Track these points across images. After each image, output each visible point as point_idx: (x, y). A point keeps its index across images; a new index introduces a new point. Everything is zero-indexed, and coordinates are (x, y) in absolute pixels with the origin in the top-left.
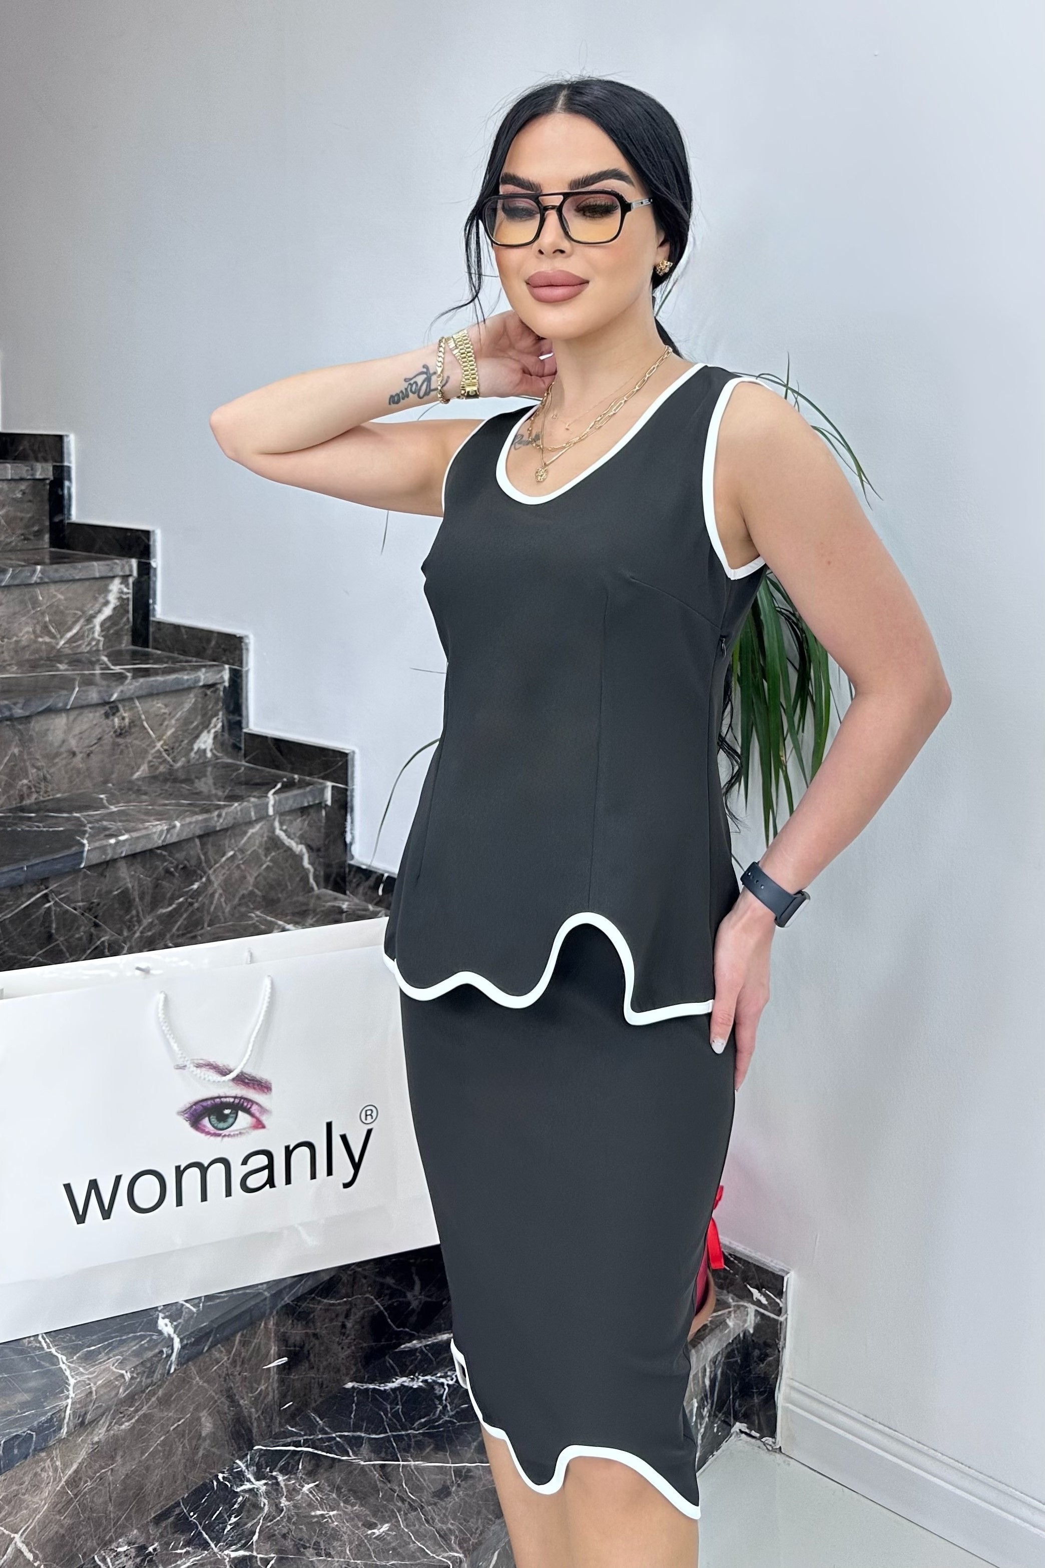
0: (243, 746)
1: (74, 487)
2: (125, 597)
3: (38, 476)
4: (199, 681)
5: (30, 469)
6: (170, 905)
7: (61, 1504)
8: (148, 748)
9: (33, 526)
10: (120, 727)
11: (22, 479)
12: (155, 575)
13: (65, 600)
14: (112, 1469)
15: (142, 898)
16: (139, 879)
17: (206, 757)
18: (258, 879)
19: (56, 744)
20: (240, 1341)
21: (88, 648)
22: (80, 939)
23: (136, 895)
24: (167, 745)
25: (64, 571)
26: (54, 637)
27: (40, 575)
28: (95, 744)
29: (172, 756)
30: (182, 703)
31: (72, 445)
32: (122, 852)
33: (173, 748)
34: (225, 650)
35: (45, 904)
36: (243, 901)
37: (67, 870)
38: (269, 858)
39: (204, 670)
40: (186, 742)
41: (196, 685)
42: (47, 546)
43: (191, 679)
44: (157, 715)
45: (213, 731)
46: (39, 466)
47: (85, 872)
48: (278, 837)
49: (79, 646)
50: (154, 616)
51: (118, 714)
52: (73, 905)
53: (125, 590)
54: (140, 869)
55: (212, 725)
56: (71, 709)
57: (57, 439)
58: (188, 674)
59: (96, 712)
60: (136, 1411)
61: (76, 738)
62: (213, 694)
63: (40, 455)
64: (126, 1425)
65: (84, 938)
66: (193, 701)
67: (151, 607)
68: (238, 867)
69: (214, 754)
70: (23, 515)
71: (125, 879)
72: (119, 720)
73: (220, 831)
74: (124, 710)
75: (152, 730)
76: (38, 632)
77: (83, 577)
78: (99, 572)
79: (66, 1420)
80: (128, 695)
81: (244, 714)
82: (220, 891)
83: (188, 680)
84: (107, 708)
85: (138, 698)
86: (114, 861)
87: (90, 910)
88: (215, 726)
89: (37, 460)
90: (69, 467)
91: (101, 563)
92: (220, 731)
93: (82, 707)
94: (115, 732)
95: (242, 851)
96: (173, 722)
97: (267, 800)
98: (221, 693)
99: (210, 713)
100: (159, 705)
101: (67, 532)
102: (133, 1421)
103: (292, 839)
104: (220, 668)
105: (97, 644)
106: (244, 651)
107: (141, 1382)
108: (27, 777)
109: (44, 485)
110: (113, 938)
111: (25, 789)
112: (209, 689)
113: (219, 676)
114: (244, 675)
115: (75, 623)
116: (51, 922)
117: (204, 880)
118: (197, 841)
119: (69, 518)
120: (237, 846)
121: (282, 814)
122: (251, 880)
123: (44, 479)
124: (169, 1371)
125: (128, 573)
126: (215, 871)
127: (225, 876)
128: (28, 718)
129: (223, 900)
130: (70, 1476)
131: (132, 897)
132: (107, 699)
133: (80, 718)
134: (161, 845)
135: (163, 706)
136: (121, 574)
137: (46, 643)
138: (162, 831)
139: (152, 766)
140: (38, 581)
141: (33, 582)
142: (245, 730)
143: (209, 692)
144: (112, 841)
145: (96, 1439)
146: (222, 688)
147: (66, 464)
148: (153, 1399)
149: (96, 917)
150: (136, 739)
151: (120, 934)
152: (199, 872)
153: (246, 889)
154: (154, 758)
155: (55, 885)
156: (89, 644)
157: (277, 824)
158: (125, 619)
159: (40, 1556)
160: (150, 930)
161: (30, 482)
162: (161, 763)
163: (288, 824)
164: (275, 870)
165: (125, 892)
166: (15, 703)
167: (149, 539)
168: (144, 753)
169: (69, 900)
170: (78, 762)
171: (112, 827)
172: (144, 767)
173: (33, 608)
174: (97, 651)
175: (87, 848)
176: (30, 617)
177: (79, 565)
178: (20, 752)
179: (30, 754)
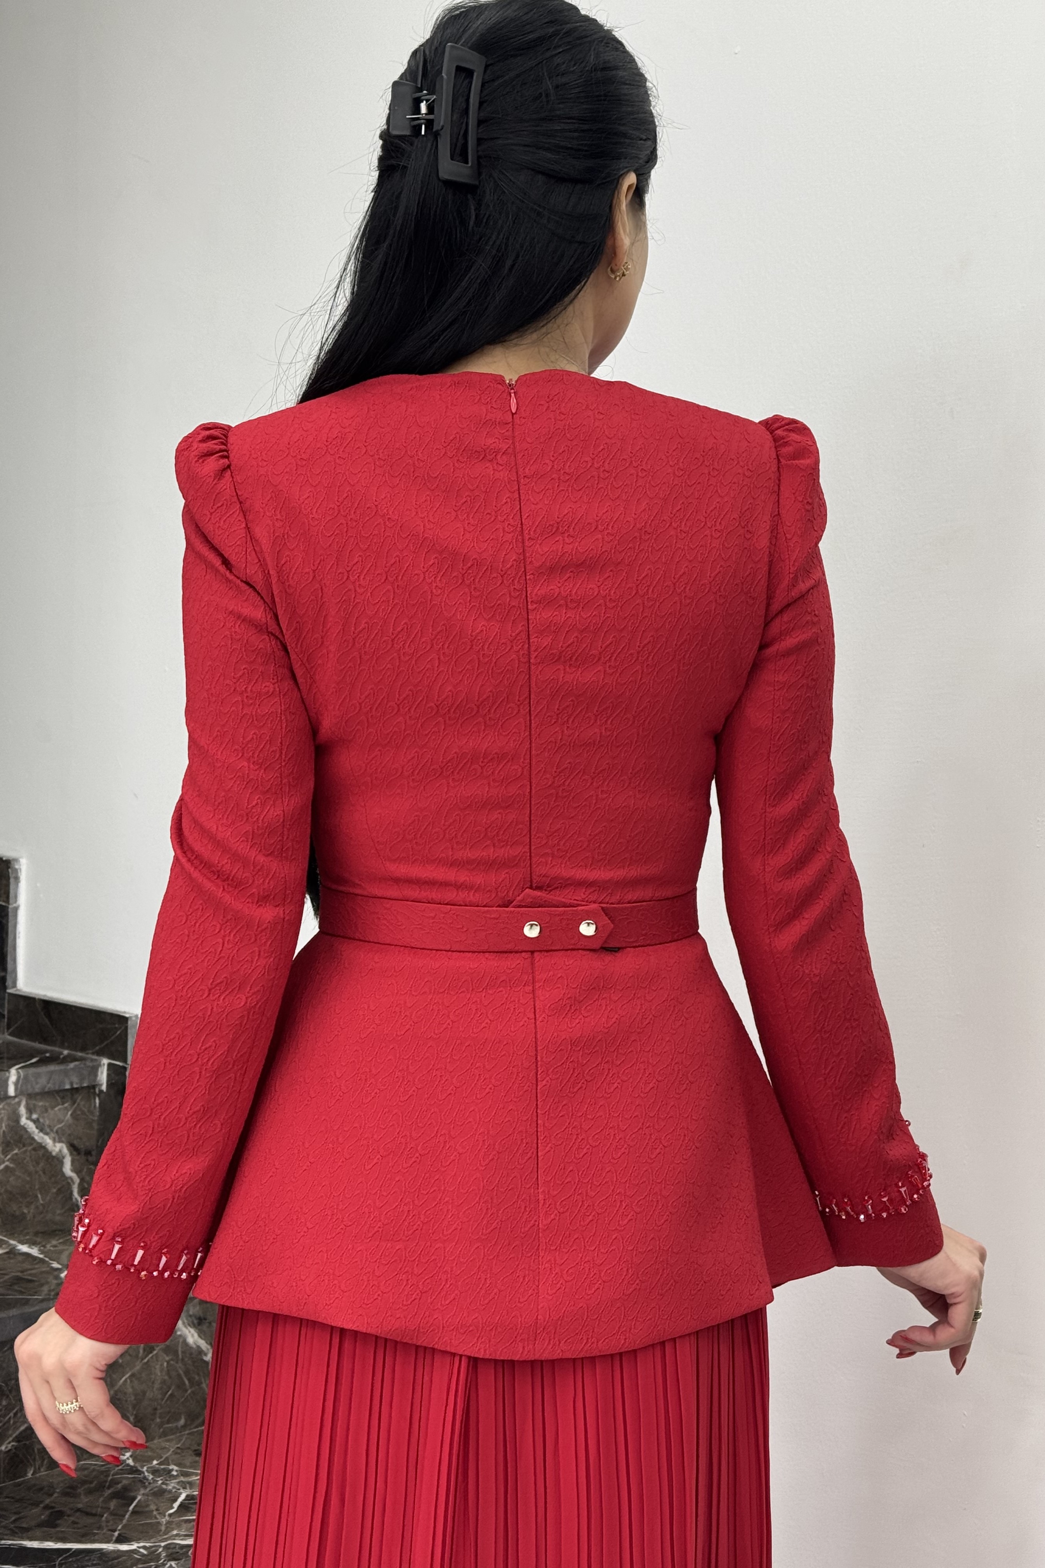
0: (6, 1013)
38: (9, 1157)
48: (24, 1129)
81: (9, 966)
97: (7, 1074)
103: (47, 1134)
106: (12, 881)
114: (10, 914)
121: (30, 1096)
142: (10, 990)
157: (23, 1110)
163: (38, 1110)
164: (17, 1173)
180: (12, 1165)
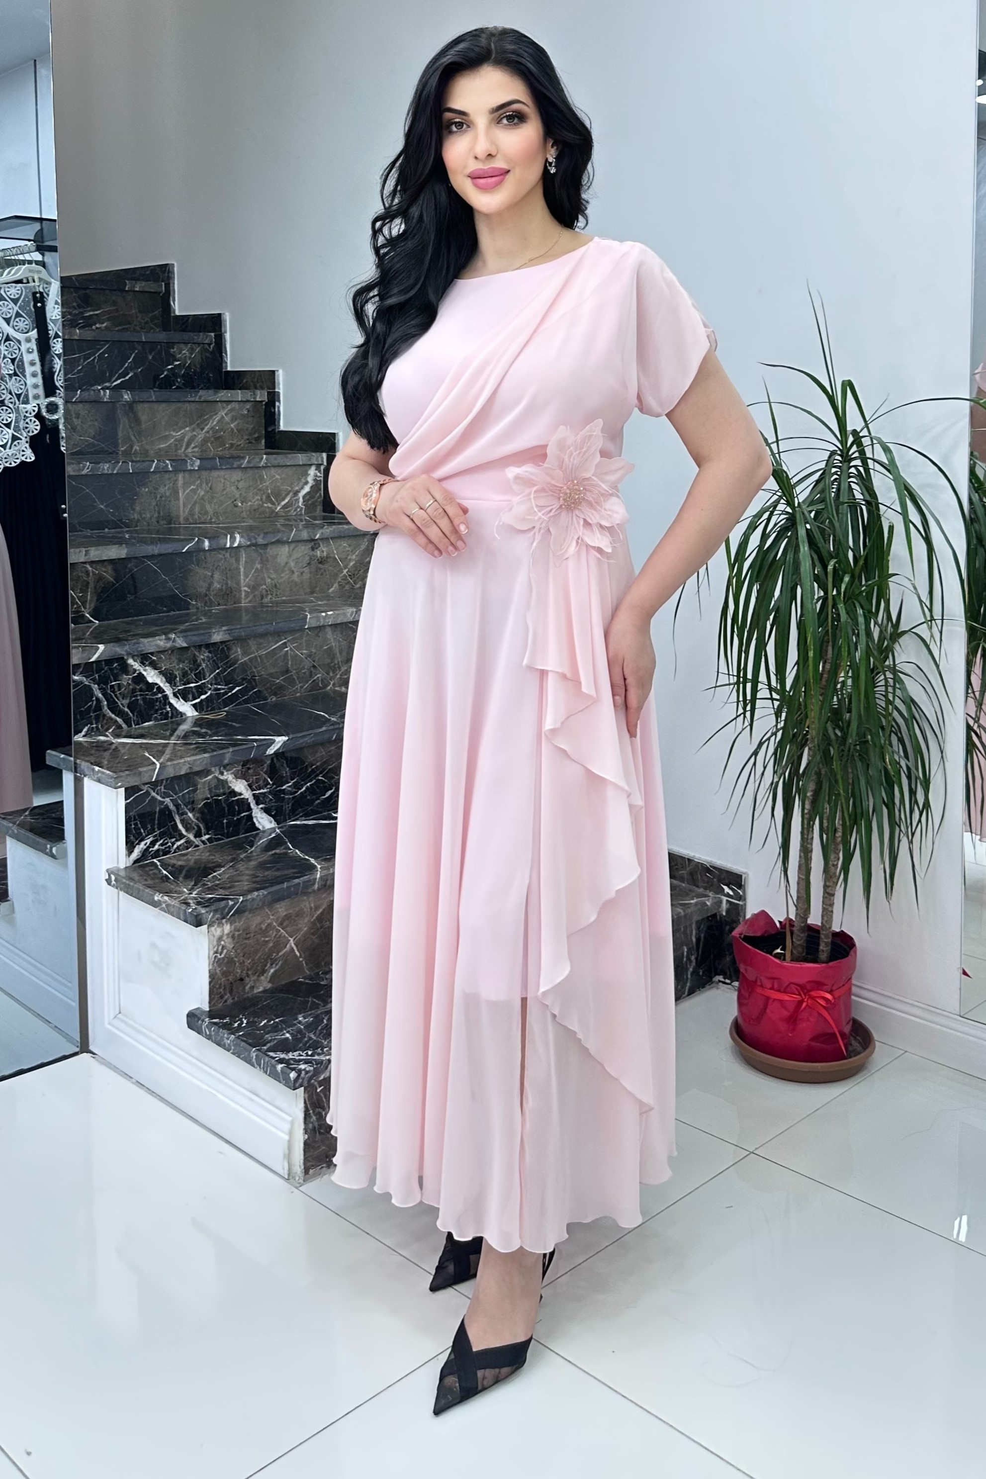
1: (282, 407)
2: (318, 479)
3: (258, 399)
5: (252, 394)
8: (339, 573)
9: (255, 433)
10: (321, 557)
11: (248, 401)
13: (281, 479)
15: (341, 653)
16: (339, 641)
19: (283, 564)
21: (295, 513)
22: (304, 673)
23: (337, 651)
24: (350, 572)
25: (280, 459)
26: (273, 503)
27: (265, 461)
28: (306, 566)
29: (354, 579)
30: (360, 545)
31: (281, 377)
32: (329, 622)
33: (354, 575)
35: (285, 648)
37: (298, 628)
42: (263, 448)
44: (344, 552)
46: (258, 392)
47: (308, 633)
49: (289, 511)
51: (320, 548)
52: (301, 651)
53: (318, 474)
54: (340, 635)
56: (291, 542)
57: (271, 373)
59: (306, 546)
61: (294, 561)
63: (258, 385)
65: (307, 673)
70: (248, 426)
71: (331, 639)
72: (320, 553)
74: (324, 546)
75: (340, 561)
76: (264, 500)
77: (292, 464)
78: (303, 461)
79: (318, 880)
80: (326, 536)
84: (313, 543)
85: (331, 538)
86: (324, 626)
87: (310, 656)
89: (256, 388)
90: (279, 393)
91: (303, 455)
93: (298, 541)
94: (318, 560)
96: (354, 557)
100: (345, 545)
101: (277, 437)
105: (301, 511)
108: (265, 584)
109: (262, 405)
110: (323, 676)
111: (264, 591)
115: (286, 496)
116: (288, 660)
119: (279, 428)
123: (262, 402)
125: (320, 462)
128: (266, 545)
130: (318, 914)
131: (335, 652)
132: (313, 538)
133: (297, 549)
135: (348, 546)
136: (315, 463)
137: (268, 507)
138: (352, 612)
139: (341, 585)
140: (265, 465)
141: (261, 465)
144: (324, 614)
147: (277, 390)
149: (314, 661)
150: (331, 566)
151: (328, 674)
154: (342, 580)
155: (291, 638)
156: (296, 510)
158: (318, 494)
159: (302, 955)
161: (252, 403)
162: (346, 584)
165: (330, 648)
166: (259, 535)
167: (335, 439)
168: (336, 575)
169: (298, 648)
170: (295, 577)
171: (322, 609)
172: (336, 585)
173: (261, 484)
174: (301, 515)
175: (309, 617)
176: (259, 490)
177: (290, 456)
178: (262, 568)
179: (267, 569)
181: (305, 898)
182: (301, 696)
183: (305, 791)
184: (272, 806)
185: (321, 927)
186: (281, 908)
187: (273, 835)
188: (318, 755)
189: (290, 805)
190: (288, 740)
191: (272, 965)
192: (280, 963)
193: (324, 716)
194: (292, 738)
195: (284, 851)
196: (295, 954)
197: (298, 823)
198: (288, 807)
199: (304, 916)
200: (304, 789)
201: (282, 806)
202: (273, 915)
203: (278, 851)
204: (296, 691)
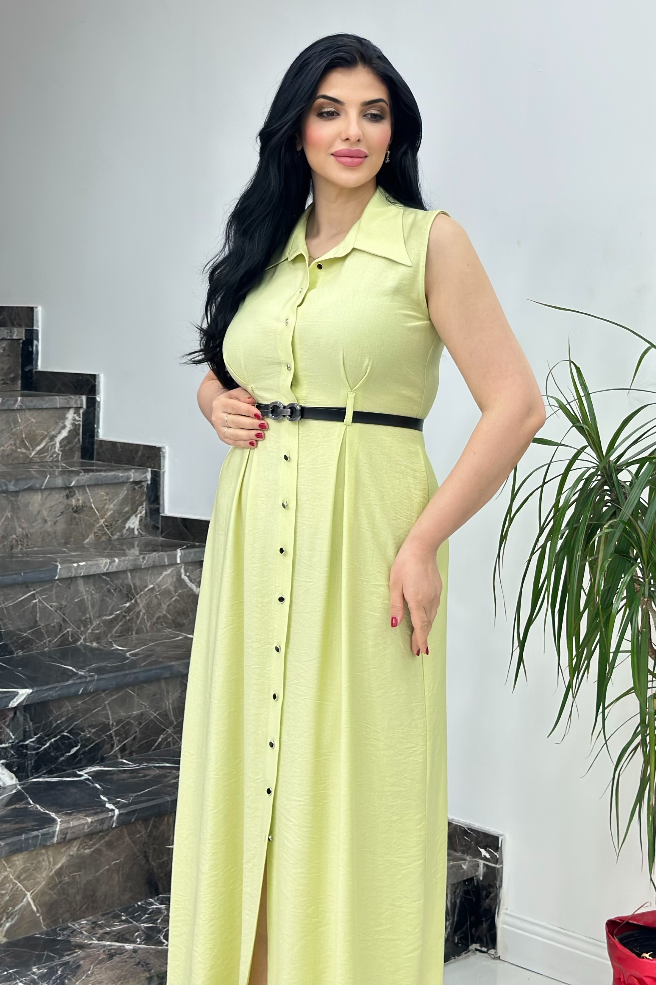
0: (160, 526)
1: (40, 345)
2: (77, 423)
3: (15, 337)
4: (130, 478)
5: (9, 331)
6: (111, 615)
7: (52, 884)
8: (95, 523)
9: (10, 373)
10: (76, 506)
11: (4, 339)
12: (99, 407)
13: (36, 423)
14: (79, 875)
15: (93, 606)
16: (92, 594)
17: (134, 534)
18: (170, 607)
19: (35, 513)
20: (153, 825)
21: (51, 459)
22: (54, 627)
23: (89, 604)
24: (107, 522)
25: (36, 402)
26: (28, 449)
27: (20, 404)
28: (60, 515)
29: (111, 530)
30: (118, 494)
31: (40, 314)
32: (81, 573)
33: (111, 525)
34: (148, 458)
35: (33, 600)
36: (159, 621)
37: (48, 579)
38: (177, 594)
39: (133, 471)
40: (120, 521)
41: (128, 481)
42: (19, 389)
43: (125, 476)
44: (101, 500)
45: (139, 516)
46: (15, 330)
47: (58, 584)
48: (183, 580)
49: (45, 457)
50: (98, 437)
51: (75, 497)
52: (50, 604)
53: (77, 418)
54: (92, 587)
55: (138, 511)
56: (44, 489)
57: (29, 309)
58: (122, 473)
59: (60, 493)
60: (94, 844)
61: (47, 510)
62: (139, 489)
63: (15, 323)
64: (87, 851)
65: (56, 627)
66: (126, 492)
67: (96, 430)
68: (156, 596)
69: (139, 532)
70: (3, 365)
71: (82, 592)
72: (75, 501)
73: (145, 569)
74: (79, 494)
75: (97, 510)
76: (18, 445)
77: (49, 407)
78: (60, 403)
79: (57, 833)
80: (82, 483)
81: (161, 502)
82: (144, 611)
83: (122, 476)
84: (68, 491)
85: (88, 486)
86: (75, 578)
87: (60, 609)
88: (141, 512)
89: (13, 325)
90: (37, 330)
91: (60, 397)
92: (144, 516)
93: (52, 489)
94: (73, 509)
95: (159, 586)
96: (112, 506)
97: (176, 552)
98: (145, 489)
99: (137, 502)
100: (102, 493)
101: (34, 378)
102: (91, 850)
103: (193, 583)
104: (145, 470)
105: (57, 457)
106: (162, 458)
107: (97, 826)
108: (15, 534)
109: (19, 344)
110: (74, 631)
111: (14, 542)
112: (137, 485)
113: (144, 476)
114: (161, 475)
115: (42, 441)
116: (37, 612)
117: (133, 601)
118: (129, 574)
119: (37, 369)
120: (155, 582)
121: (186, 564)
122: (164, 607)
123: (19, 340)
124: (112, 825)
125: (79, 406)
126: (140, 596)
127: (148, 601)
128: (17, 493)
129: (145, 617)
130: (57, 870)
131: (87, 605)
132: (68, 485)
133: (50, 497)
134: (105, 572)
135: (105, 495)
136: (75, 406)
137: (22, 453)
138: (106, 563)
139: (97, 536)
140: (19, 408)
141: (15, 408)
142: (162, 515)
143: (136, 487)
144: (75, 565)
145: (71, 853)
146: (146, 486)
147: (35, 328)
148: (103, 841)
149: (64, 614)
150: (86, 515)
151: (79, 628)
152: (130, 596)
153: (161, 612)
154: (98, 530)
155: (40, 589)
156: (52, 456)
157: (183, 571)
158: (76, 440)
159: (40, 910)
160: (97, 629)
161: (9, 341)
162: (103, 535)
163: (190, 570)
164: (181, 602)
165: (82, 601)
166: (10, 482)
167: (95, 381)
168: (91, 526)
169: (47, 600)
170: (48, 527)
171: (75, 559)
172: (92, 536)
173: (15, 428)
174: (57, 461)
175: (59, 567)
176: (13, 434)
177: (47, 398)
178: (12, 516)
179: (18, 518)
180: (178, 598)
181: (43, 851)
182: (50, 651)
183: (49, 747)
184: (14, 762)
185: (60, 882)
186: (19, 860)
187: (14, 791)
188: (64, 709)
189: (33, 761)
190: (32, 693)
191: (7, 918)
192: (16, 917)
193: (72, 670)
194: (36, 691)
195: (24, 806)
196: (32, 909)
197: (41, 780)
198: (30, 763)
199: (43, 870)
200: (48, 744)
201: (25, 763)
202: (10, 867)
203: (18, 806)
204: (44, 646)
